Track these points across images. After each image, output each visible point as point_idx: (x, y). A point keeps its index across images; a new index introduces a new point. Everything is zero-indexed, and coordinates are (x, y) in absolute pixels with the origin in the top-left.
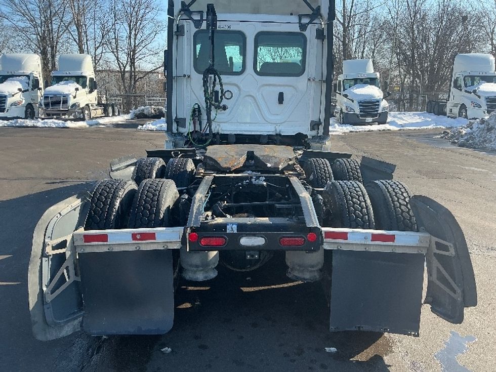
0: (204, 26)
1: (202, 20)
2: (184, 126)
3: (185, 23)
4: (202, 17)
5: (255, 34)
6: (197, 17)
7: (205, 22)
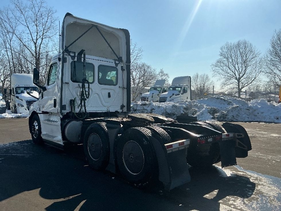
0: (76, 59)
1: (75, 56)
2: (65, 109)
3: (66, 56)
4: (75, 55)
5: (98, 65)
6: (72, 55)
7: (76, 58)
